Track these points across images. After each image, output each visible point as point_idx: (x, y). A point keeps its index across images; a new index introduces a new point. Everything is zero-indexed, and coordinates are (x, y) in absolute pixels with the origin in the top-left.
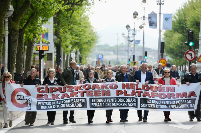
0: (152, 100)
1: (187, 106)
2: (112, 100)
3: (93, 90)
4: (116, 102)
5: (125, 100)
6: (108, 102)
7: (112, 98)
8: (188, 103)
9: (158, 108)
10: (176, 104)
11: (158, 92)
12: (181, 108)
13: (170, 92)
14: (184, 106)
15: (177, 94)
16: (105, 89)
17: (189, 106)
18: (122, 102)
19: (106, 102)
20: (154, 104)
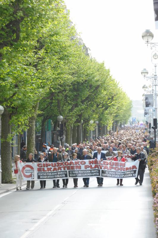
0: (109, 171)
1: (131, 175)
2: (82, 172)
3: (70, 166)
4: (85, 173)
5: (91, 171)
6: (80, 173)
7: (82, 170)
8: (132, 174)
9: (113, 177)
10: (124, 174)
11: (114, 166)
12: (128, 177)
13: (122, 167)
14: (129, 175)
15: (126, 168)
16: (77, 165)
17: (132, 175)
18: (89, 173)
19: (78, 173)
20: (110, 174)
